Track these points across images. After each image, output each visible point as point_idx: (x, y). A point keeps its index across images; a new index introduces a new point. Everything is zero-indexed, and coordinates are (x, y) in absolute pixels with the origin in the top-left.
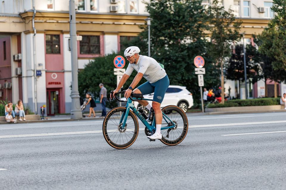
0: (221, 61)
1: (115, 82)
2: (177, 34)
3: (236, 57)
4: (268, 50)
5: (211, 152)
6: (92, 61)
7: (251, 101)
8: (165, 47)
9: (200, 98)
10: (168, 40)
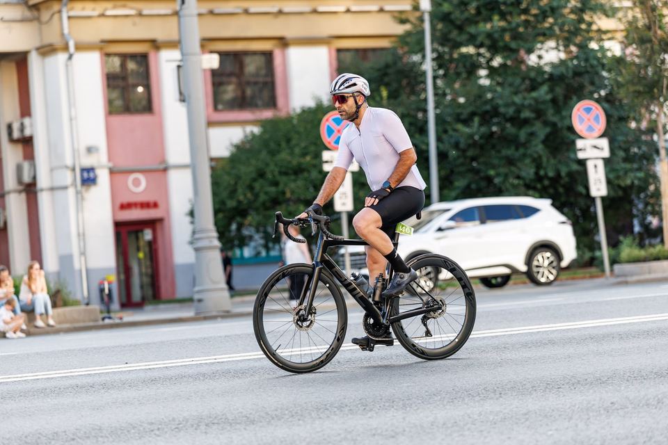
0: (658, 115)
2: (516, 36)
5: (647, 405)
6: (252, 132)
8: (481, 77)
9: (595, 234)
10: (488, 55)
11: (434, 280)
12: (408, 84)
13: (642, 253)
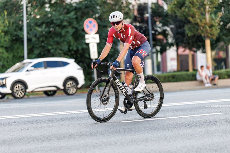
3: (139, 19)
4: (180, 10)
5: (111, 144)
7: (160, 77)
8: (46, 8)
9: (92, 74)
11: (24, 92)
12: (16, 9)
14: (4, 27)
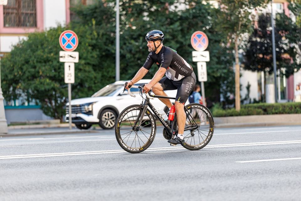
0: (236, 40)
1: (60, 73)
3: (260, 33)
5: (221, 190)
6: (23, 39)
7: (284, 106)
8: (144, 16)
10: (149, 5)
11: (115, 121)
12: (106, 18)
13: (224, 112)
14: (92, 39)
